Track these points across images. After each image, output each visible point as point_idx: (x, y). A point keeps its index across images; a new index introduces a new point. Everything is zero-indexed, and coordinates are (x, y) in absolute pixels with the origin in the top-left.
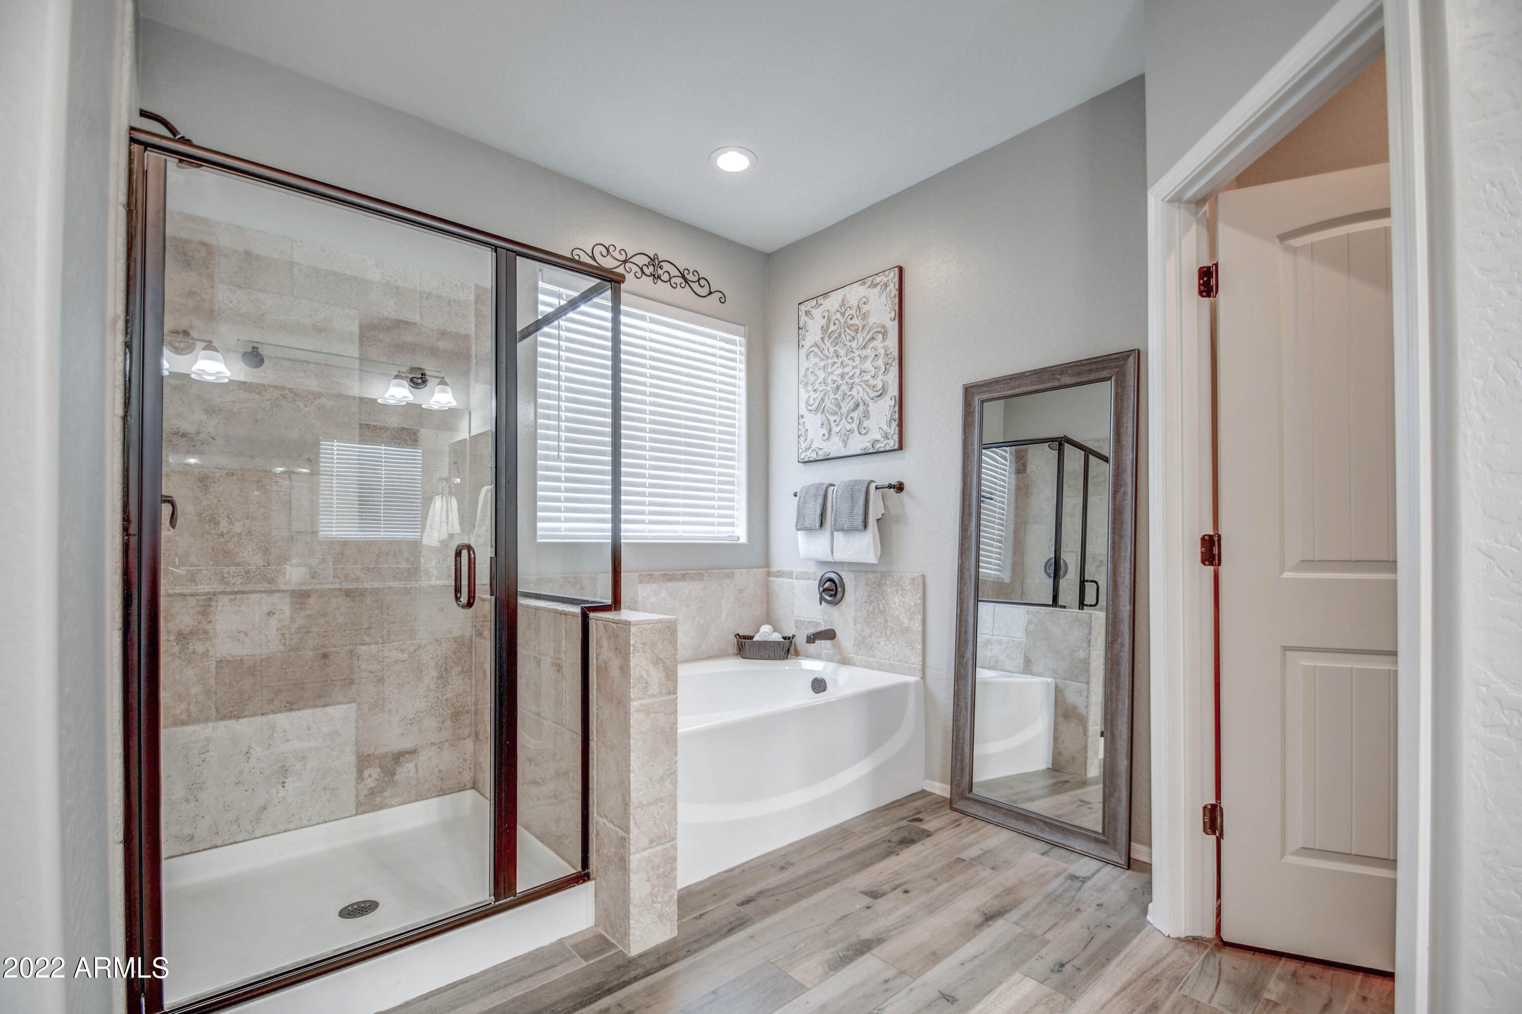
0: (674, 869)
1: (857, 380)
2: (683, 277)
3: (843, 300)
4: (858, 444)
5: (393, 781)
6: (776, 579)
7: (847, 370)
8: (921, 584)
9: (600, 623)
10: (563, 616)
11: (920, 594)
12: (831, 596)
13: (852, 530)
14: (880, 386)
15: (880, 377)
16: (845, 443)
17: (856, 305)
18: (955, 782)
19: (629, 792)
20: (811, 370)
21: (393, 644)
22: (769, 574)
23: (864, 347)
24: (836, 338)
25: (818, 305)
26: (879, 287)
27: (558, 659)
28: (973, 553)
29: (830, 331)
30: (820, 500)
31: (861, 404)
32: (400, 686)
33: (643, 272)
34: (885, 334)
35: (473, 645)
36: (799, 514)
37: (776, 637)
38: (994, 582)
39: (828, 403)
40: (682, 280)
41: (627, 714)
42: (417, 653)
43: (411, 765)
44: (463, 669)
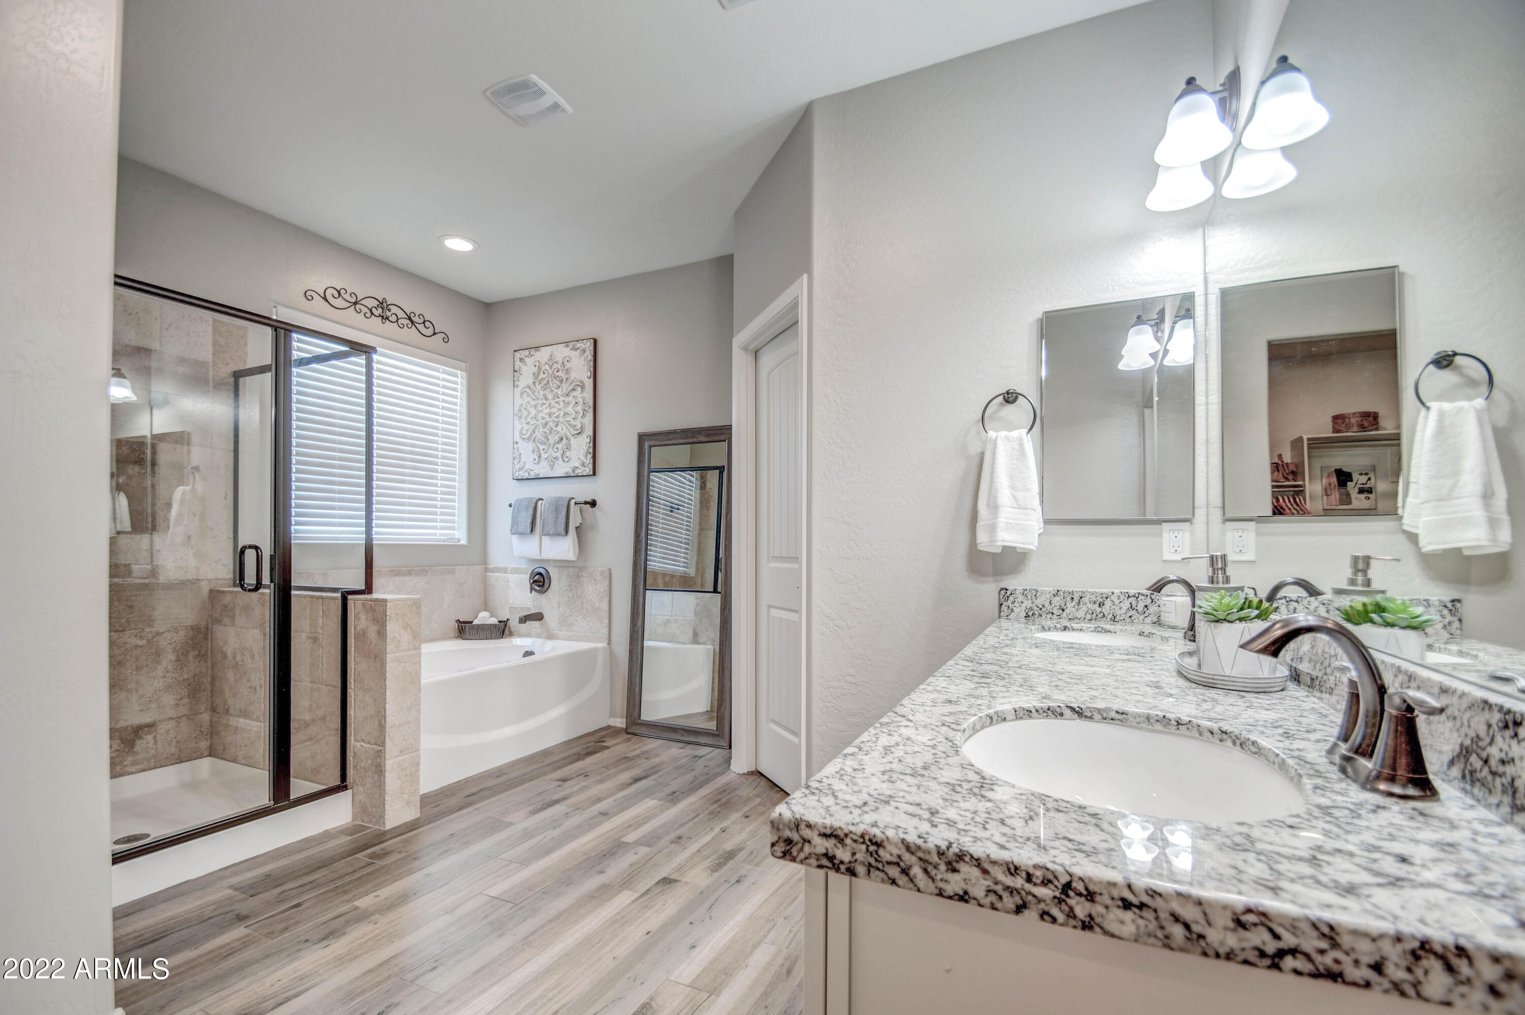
0: (417, 771)
1: (561, 420)
2: (410, 319)
3: (551, 356)
4: (561, 469)
5: (133, 752)
6: (493, 574)
7: (553, 410)
8: (608, 575)
9: (359, 604)
10: (320, 600)
11: (607, 583)
12: (539, 586)
13: (558, 534)
14: (579, 427)
15: (579, 420)
16: (552, 467)
17: (561, 361)
18: (629, 715)
19: (385, 718)
20: (524, 406)
21: (132, 631)
22: (486, 570)
23: (567, 395)
24: (545, 385)
25: (530, 355)
26: (579, 351)
27: (314, 633)
28: (643, 553)
29: (540, 378)
30: (531, 512)
31: (565, 438)
32: (138, 669)
33: (372, 313)
34: (583, 388)
35: (209, 632)
36: (513, 522)
37: (494, 621)
38: (681, 576)
39: (538, 435)
40: (408, 322)
41: (383, 664)
42: (156, 639)
43: (150, 738)
44: (199, 652)
